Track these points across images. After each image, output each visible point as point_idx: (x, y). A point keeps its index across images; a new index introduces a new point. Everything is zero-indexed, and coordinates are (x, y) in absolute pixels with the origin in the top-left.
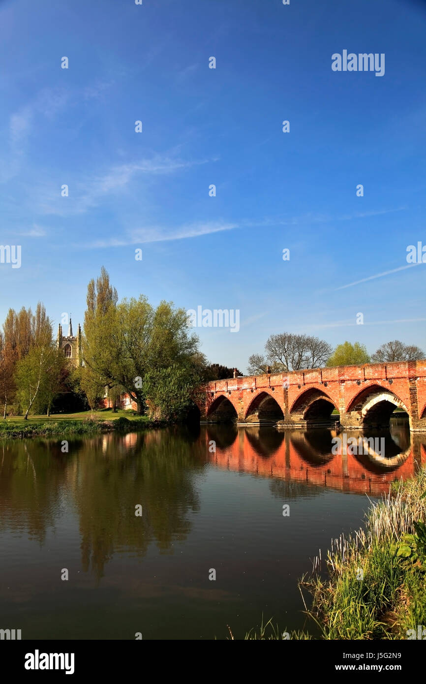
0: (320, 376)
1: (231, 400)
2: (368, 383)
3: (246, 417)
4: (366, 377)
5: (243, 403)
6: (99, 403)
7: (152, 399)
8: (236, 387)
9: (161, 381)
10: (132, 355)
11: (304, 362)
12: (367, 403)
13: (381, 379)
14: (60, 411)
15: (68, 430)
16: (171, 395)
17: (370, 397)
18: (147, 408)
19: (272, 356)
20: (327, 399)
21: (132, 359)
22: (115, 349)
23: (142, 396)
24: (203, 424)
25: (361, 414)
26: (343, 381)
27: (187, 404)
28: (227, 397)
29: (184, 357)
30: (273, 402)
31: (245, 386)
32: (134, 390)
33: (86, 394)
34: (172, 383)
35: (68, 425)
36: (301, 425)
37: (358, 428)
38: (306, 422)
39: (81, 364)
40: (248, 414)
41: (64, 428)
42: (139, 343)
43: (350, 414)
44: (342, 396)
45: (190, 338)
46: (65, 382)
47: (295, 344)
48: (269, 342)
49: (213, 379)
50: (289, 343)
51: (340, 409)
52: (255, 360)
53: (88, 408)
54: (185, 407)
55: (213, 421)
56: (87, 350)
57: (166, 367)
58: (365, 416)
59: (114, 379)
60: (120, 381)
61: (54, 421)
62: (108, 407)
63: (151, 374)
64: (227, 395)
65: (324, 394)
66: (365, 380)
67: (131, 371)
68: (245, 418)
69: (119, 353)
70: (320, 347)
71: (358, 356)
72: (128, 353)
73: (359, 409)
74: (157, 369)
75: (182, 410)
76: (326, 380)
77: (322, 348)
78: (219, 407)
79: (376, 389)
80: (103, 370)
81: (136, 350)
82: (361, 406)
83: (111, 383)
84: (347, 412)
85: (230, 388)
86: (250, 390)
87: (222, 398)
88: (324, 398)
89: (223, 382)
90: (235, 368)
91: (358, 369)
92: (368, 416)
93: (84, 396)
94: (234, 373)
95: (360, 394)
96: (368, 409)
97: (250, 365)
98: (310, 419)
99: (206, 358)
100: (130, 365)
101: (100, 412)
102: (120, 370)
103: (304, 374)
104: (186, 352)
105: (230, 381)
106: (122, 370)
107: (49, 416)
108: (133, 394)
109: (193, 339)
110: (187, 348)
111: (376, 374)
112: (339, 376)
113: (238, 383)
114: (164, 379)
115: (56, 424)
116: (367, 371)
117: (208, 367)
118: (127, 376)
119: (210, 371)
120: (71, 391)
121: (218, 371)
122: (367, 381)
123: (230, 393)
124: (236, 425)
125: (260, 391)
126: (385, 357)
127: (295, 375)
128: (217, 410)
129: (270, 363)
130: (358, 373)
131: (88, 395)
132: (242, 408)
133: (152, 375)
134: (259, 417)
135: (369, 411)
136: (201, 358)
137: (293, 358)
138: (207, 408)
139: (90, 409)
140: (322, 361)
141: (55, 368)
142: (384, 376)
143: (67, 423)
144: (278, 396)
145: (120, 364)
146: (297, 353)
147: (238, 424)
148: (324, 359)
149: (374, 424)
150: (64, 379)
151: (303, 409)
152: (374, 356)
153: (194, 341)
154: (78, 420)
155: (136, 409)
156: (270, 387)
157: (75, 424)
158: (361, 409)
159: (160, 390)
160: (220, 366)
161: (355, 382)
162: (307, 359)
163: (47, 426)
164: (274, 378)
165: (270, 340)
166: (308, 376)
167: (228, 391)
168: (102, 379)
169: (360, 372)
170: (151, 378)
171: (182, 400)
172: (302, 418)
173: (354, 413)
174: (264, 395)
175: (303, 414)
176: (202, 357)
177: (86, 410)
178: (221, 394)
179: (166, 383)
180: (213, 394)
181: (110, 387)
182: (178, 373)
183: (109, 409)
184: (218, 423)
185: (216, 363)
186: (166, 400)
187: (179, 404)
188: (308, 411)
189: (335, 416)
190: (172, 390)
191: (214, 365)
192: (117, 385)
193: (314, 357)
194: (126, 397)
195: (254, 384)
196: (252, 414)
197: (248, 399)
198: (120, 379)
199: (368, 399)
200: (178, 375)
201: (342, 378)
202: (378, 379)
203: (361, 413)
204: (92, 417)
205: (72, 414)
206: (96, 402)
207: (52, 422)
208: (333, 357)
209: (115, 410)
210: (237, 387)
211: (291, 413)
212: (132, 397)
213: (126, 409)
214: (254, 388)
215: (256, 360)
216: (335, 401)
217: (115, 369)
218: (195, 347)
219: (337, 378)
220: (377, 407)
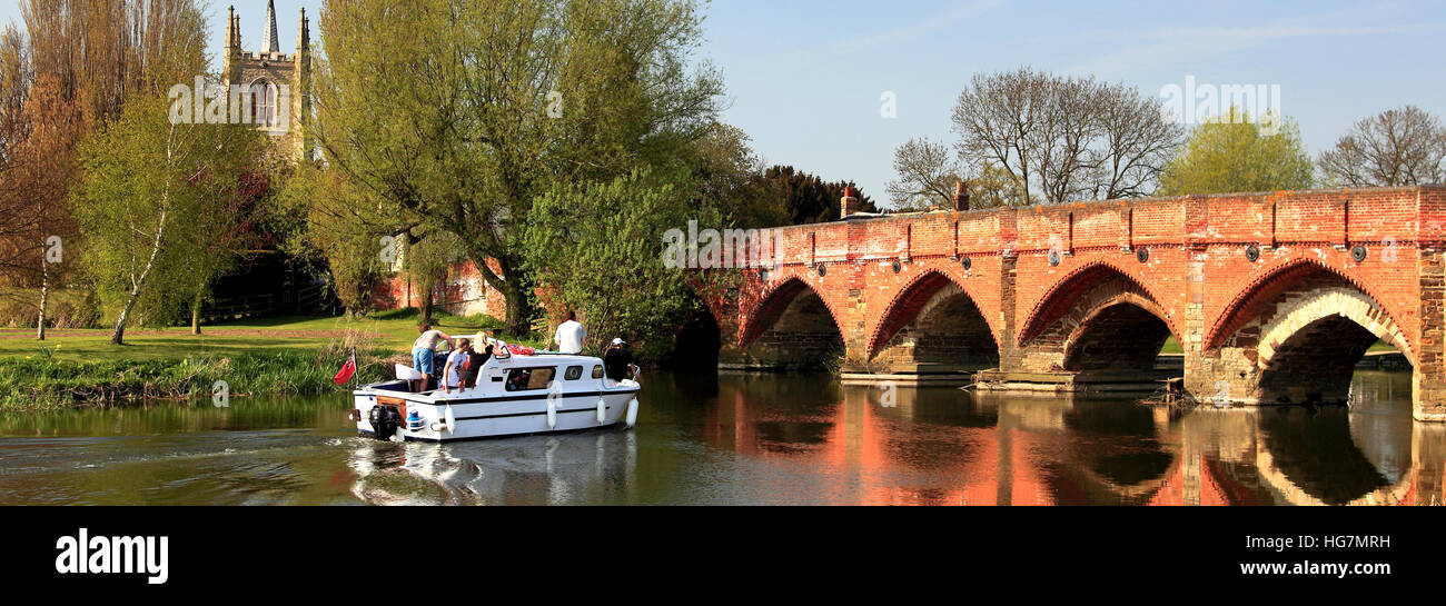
0: (1124, 227)
1: (823, 295)
2: (1284, 256)
3: (874, 353)
4: (1280, 236)
5: (864, 305)
6: (374, 292)
7: (558, 285)
8: (841, 253)
9: (588, 225)
10: (491, 131)
11: (1083, 171)
12: (1278, 322)
13: (1329, 244)
14: (237, 317)
15: (268, 384)
16: (621, 271)
17: (1289, 302)
18: (539, 313)
19: (973, 147)
20: (1145, 303)
21: (488, 146)
22: (431, 111)
23: (522, 272)
24: (728, 373)
25: (1254, 357)
26: (1201, 246)
27: (676, 303)
28: (811, 283)
29: (668, 144)
30: (965, 307)
31: (873, 248)
32: (496, 250)
33: (327, 261)
34: (625, 233)
35: (267, 367)
36: (1053, 387)
37: (1241, 405)
38: (1070, 379)
39: (310, 153)
40: (879, 343)
41: (251, 376)
42: (515, 89)
43: (1219, 355)
44: (1194, 295)
45: (694, 78)
46: (256, 214)
47: (1057, 107)
48: (966, 99)
49: (770, 222)
50: (1037, 102)
51: (1186, 339)
52: (916, 160)
53: (334, 308)
54: (670, 313)
55: (761, 363)
56: (331, 107)
57: (605, 176)
58: (1269, 363)
59: (426, 212)
60: (448, 219)
61: (218, 349)
62: (404, 305)
63: (554, 199)
64: (810, 277)
65: (1132, 285)
66: (1276, 245)
67: (485, 188)
68: (871, 357)
69: (444, 127)
70: (1144, 121)
71: (1272, 159)
72: (477, 122)
73: (1249, 342)
74: (575, 181)
75: (655, 325)
76: (1143, 238)
77: (1149, 124)
78: (784, 316)
79: (1309, 278)
80: (387, 180)
81: (504, 115)
82: (1257, 331)
83: (416, 225)
84: (1208, 348)
85: (822, 254)
86: (889, 264)
87: (795, 285)
88: (1135, 298)
89: (800, 234)
90: (848, 182)
91: (1254, 206)
92: (1277, 364)
93: (322, 265)
94: (844, 200)
95: (1255, 290)
96: (1281, 341)
97: (897, 177)
98: (1087, 368)
99: (747, 144)
100: (480, 165)
101: (378, 323)
102: (448, 180)
103: (1071, 216)
104: (676, 125)
105: (824, 231)
106: (455, 181)
107: (199, 331)
108: (494, 265)
109: (703, 83)
110: (680, 112)
111: (1314, 228)
112: (1189, 228)
113: (850, 238)
114: (599, 217)
115: (225, 361)
116: (1283, 214)
117: (757, 178)
118: (471, 203)
119: (763, 190)
120: (274, 248)
121: (789, 190)
122: (1283, 248)
123: (822, 272)
124: (839, 378)
125: (922, 268)
126: (1367, 164)
127: (1043, 218)
128: (779, 326)
129: (968, 170)
130: (1254, 218)
131: (334, 264)
132: (861, 325)
133: (556, 203)
134: (916, 353)
135: (1282, 350)
136: (733, 145)
137: (1047, 155)
138: (743, 319)
139: (341, 312)
140: (1145, 171)
141: (221, 171)
142: (1340, 234)
143: (263, 359)
144: (982, 287)
145: (448, 161)
146: (1062, 141)
147: (846, 376)
148: (1155, 165)
149: (1296, 393)
150: (248, 208)
151: (1065, 334)
152: (1329, 157)
153: (707, 88)
154: (302, 350)
155: (501, 314)
156: (958, 256)
157: (292, 363)
158: (1255, 342)
159: (583, 254)
160: (796, 173)
161: (1240, 252)
162: (1096, 164)
163: (191, 367)
164: (970, 228)
165: (972, 91)
166: (1085, 224)
167: (815, 265)
168: (387, 209)
169: (1260, 216)
170: (556, 212)
171: (659, 292)
172: (1060, 363)
173: (1233, 355)
174: (935, 281)
175: (1061, 350)
176: (735, 141)
177: (327, 314)
178: (793, 272)
179: (604, 229)
180: (763, 270)
181: (413, 240)
182: (649, 197)
183: (409, 312)
184: (780, 370)
185: (784, 163)
186: (606, 287)
187: (649, 301)
188: (1081, 340)
189: (1168, 360)
190: (626, 257)
191: (777, 168)
192: (435, 231)
193: (1118, 154)
194: (467, 272)
195: (902, 245)
196: (895, 343)
197: (885, 292)
198: (448, 212)
199: (1281, 308)
200: (646, 205)
201: (1198, 235)
202: (1318, 244)
203: (1257, 353)
204: (349, 341)
205: (281, 327)
206: (361, 289)
207: (211, 355)
208: (1184, 156)
209: (428, 315)
210: (846, 252)
211: (1022, 345)
212: (489, 276)
213: (468, 314)
214: (903, 257)
215: (919, 158)
216: (1172, 312)
217: (431, 177)
218: (709, 110)
219: (1183, 237)
220: (1309, 335)
